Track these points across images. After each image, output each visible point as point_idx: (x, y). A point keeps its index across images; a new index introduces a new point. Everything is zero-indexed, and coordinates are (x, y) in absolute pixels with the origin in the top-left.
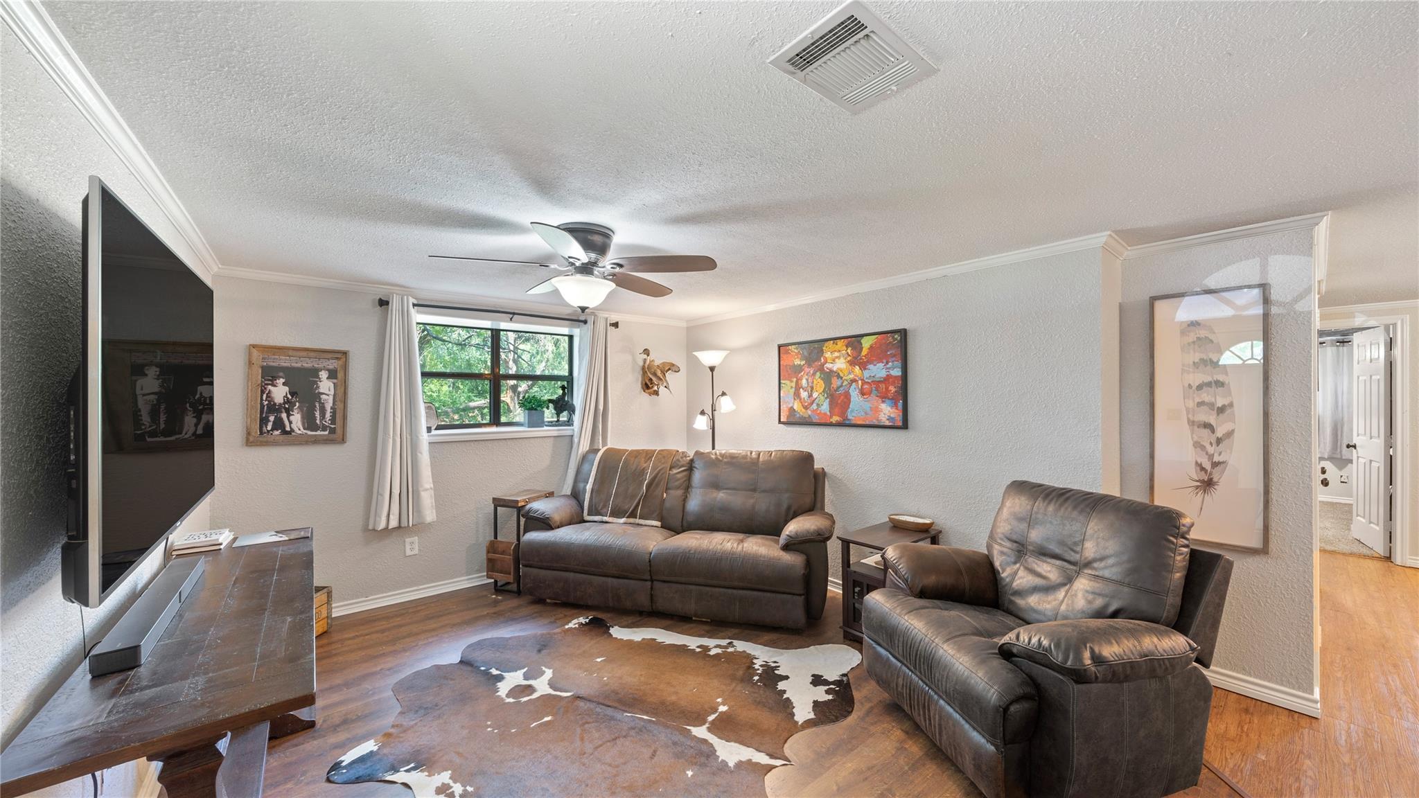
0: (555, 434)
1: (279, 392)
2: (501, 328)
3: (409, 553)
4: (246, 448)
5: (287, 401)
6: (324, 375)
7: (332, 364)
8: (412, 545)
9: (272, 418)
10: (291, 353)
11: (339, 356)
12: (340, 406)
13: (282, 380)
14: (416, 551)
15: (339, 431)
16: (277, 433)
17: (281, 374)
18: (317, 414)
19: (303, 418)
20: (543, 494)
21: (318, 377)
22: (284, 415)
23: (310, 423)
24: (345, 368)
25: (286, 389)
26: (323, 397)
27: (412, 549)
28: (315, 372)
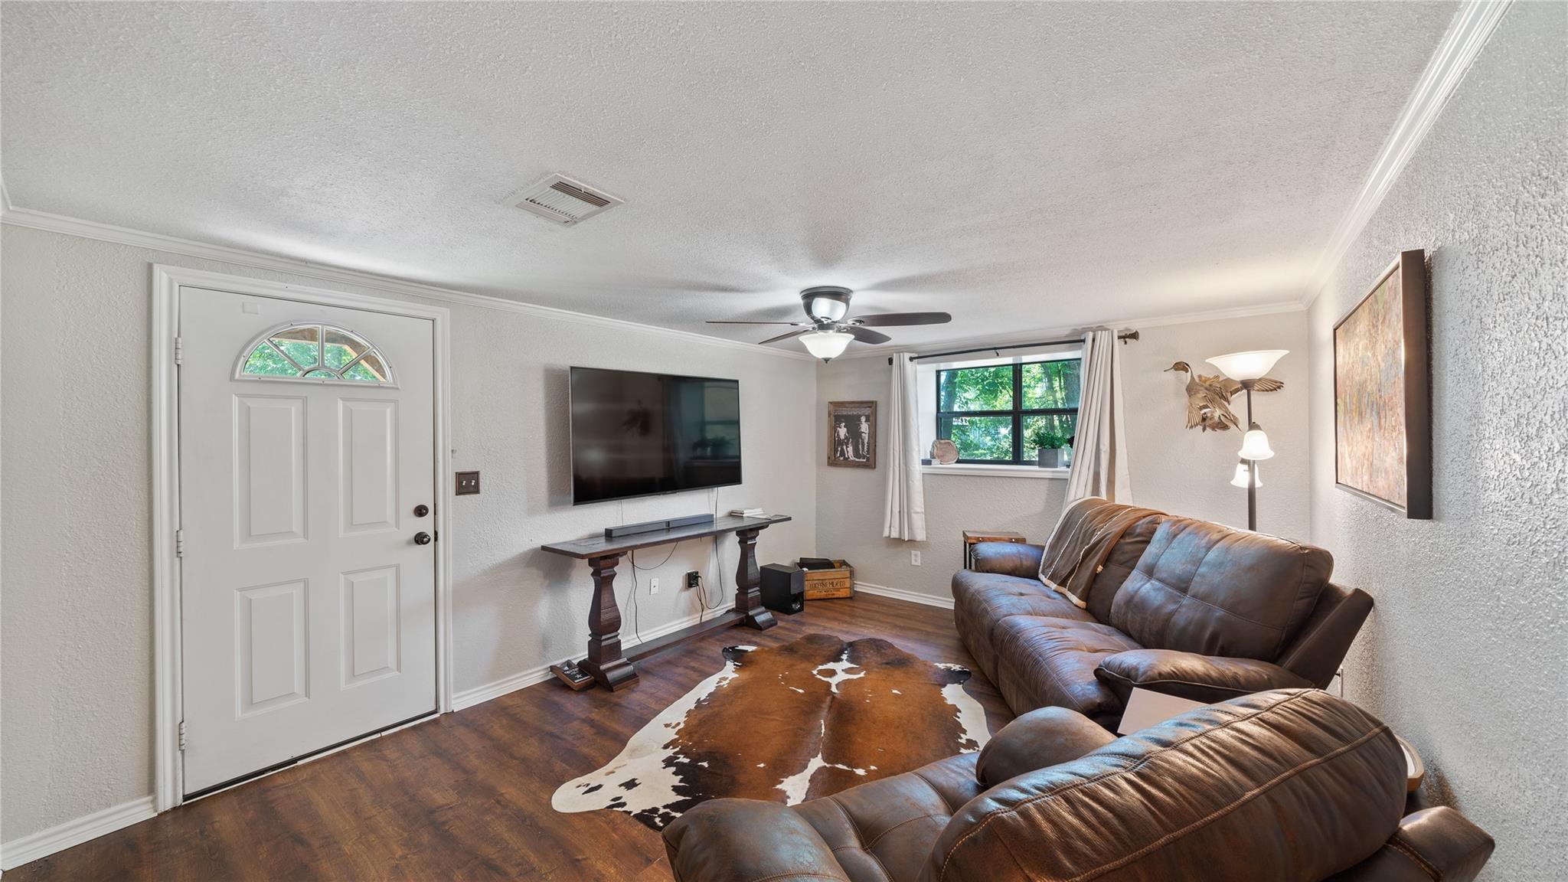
0: (1050, 475)
1: (843, 432)
2: (1023, 361)
3: (913, 563)
4: (830, 468)
5: (846, 438)
6: (863, 419)
7: (867, 411)
8: (916, 558)
9: (839, 449)
10: (847, 405)
11: (870, 405)
12: (872, 441)
13: (843, 424)
14: (919, 563)
15: (872, 460)
16: (842, 458)
17: (843, 420)
18: (860, 446)
19: (853, 449)
20: (1006, 537)
21: (860, 420)
22: (845, 447)
23: (857, 454)
24: (875, 413)
25: (846, 429)
26: (863, 435)
27: (916, 561)
28: (859, 417)
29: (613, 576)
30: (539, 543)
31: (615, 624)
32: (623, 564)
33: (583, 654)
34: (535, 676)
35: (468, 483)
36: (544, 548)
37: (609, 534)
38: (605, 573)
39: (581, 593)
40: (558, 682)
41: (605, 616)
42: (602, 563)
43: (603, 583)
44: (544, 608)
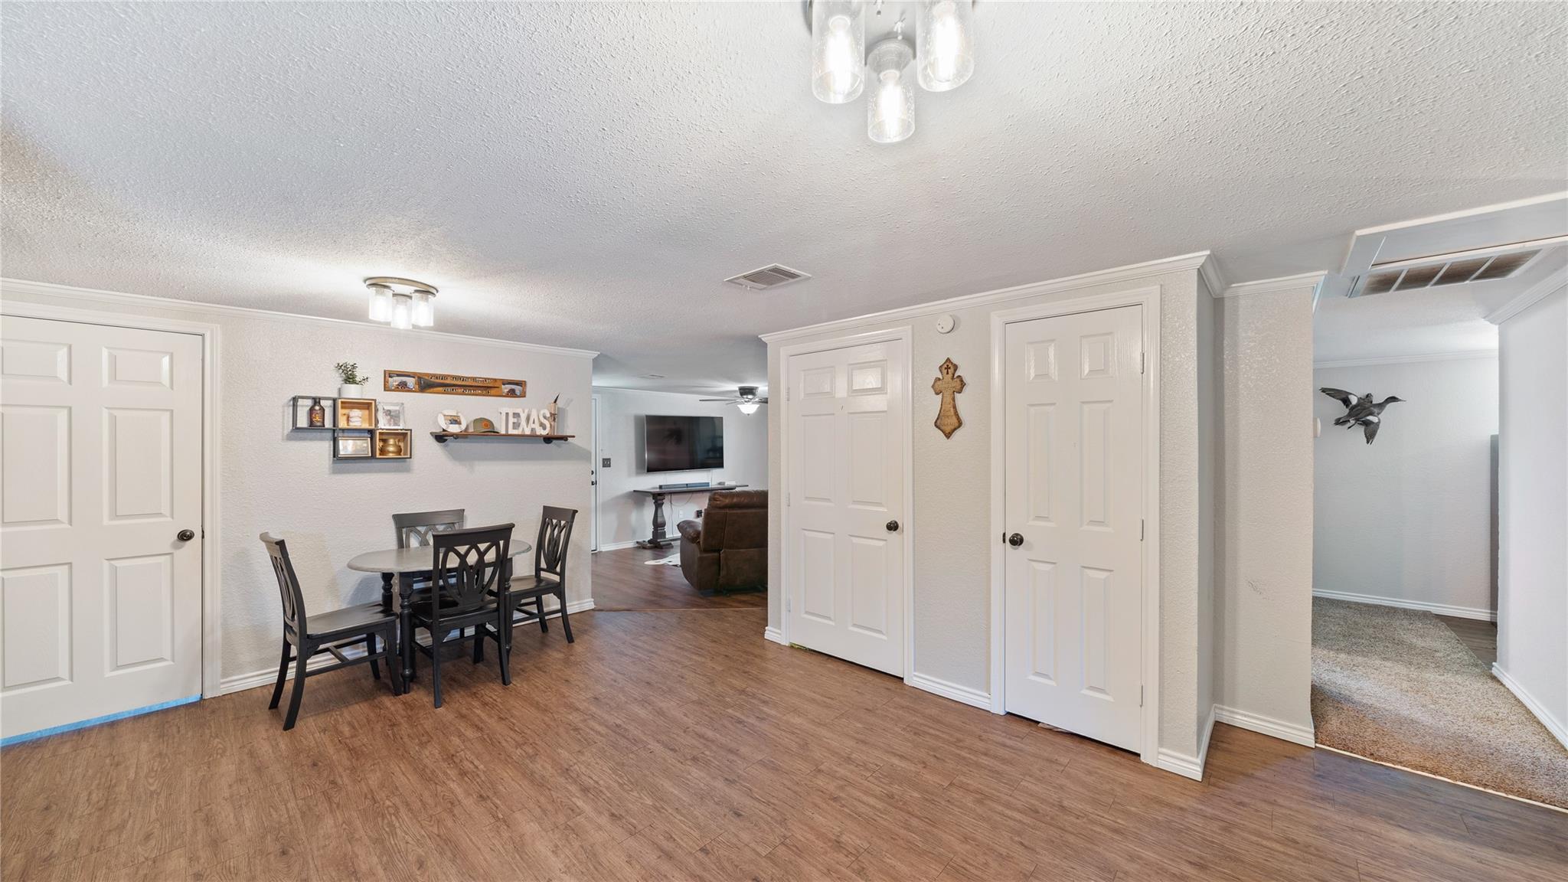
29: (663, 504)
30: (632, 490)
31: (663, 525)
32: (667, 498)
33: (650, 537)
34: (630, 544)
35: (607, 463)
36: (635, 491)
37: (661, 487)
38: (659, 502)
39: (649, 511)
40: (641, 546)
41: (660, 520)
42: (659, 497)
43: (658, 505)
44: (634, 516)
